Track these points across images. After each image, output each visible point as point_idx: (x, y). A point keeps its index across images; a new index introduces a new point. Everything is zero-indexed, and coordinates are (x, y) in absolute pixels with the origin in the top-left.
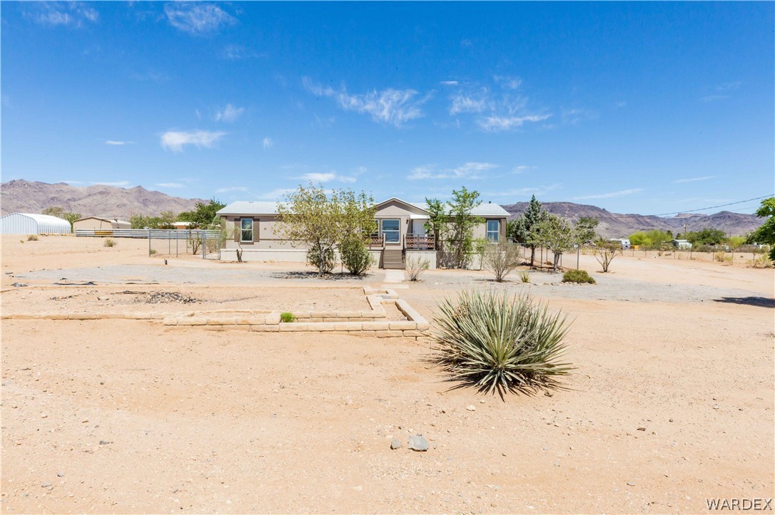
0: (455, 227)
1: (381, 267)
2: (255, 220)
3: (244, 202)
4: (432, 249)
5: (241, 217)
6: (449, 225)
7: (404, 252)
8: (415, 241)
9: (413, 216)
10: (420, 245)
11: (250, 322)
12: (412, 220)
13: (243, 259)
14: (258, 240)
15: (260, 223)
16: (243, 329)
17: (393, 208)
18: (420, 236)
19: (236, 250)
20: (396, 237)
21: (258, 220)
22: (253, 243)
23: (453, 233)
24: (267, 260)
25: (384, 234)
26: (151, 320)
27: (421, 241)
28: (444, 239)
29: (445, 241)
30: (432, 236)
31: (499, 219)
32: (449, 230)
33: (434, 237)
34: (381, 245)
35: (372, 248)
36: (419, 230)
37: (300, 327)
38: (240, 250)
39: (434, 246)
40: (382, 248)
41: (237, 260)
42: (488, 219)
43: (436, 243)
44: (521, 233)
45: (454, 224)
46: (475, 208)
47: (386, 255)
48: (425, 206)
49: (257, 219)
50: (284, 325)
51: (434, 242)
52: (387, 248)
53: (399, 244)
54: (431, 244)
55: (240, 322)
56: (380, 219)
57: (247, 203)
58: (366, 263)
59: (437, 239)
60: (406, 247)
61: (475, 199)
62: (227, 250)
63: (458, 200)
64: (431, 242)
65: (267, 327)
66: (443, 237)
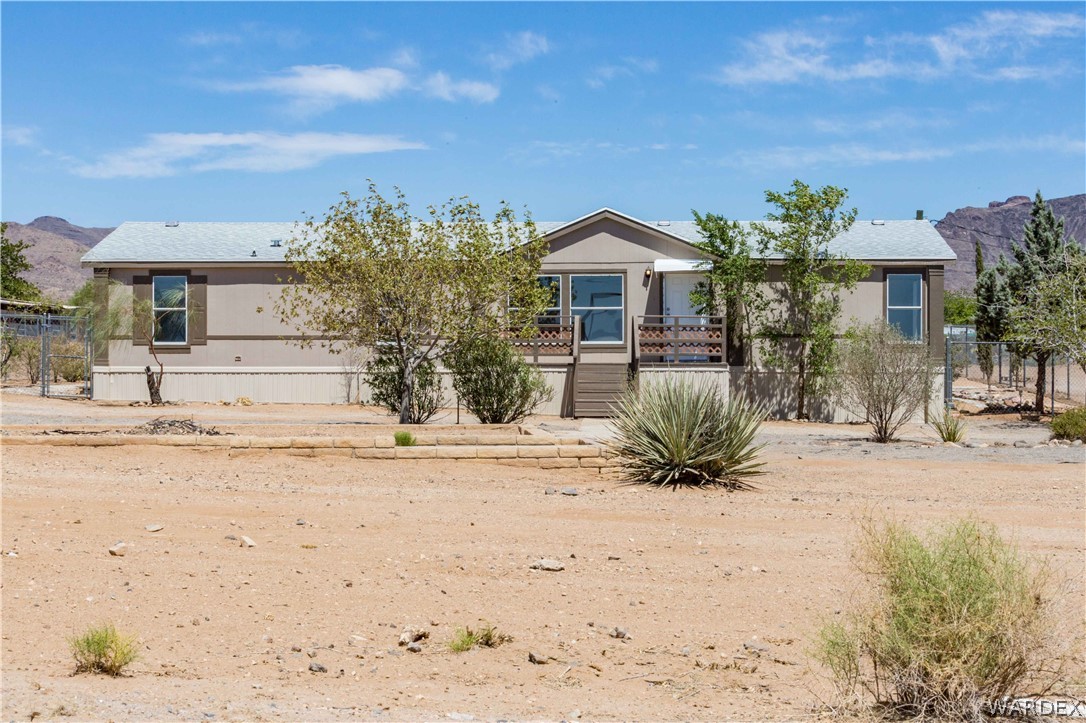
0: (784, 293)
1: (569, 411)
2: (193, 280)
3: (150, 226)
4: (715, 360)
5: (154, 272)
6: (766, 290)
7: (633, 367)
8: (670, 336)
9: (664, 264)
10: (683, 350)
11: (353, 444)
12: (661, 275)
13: (165, 393)
14: (202, 338)
15: (210, 288)
16: (344, 454)
17: (603, 238)
18: (682, 322)
19: (142, 369)
20: (613, 326)
21: (202, 280)
22: (186, 350)
23: (778, 313)
24: (232, 400)
25: (577, 318)
26: (196, 448)
27: (685, 336)
28: (754, 331)
29: (757, 336)
30: (720, 321)
31: (924, 270)
32: (767, 306)
33: (723, 326)
34: (566, 350)
35: (542, 360)
36: (680, 305)
37: (426, 453)
38: (155, 369)
39: (722, 353)
40: (570, 360)
41: (149, 400)
42: (885, 271)
43: (730, 340)
44: (1000, 312)
45: (780, 285)
46: (841, 236)
47: (580, 376)
48: (693, 234)
49: (197, 276)
50: (401, 450)
51: (723, 340)
52: (586, 358)
53: (621, 349)
54: (713, 345)
55: (338, 445)
56: (565, 273)
57: (160, 226)
58: (525, 394)
59: (730, 329)
60: (638, 354)
61: (838, 210)
62: (113, 368)
63: (787, 218)
64: (715, 340)
65: (377, 452)
66: (752, 323)
